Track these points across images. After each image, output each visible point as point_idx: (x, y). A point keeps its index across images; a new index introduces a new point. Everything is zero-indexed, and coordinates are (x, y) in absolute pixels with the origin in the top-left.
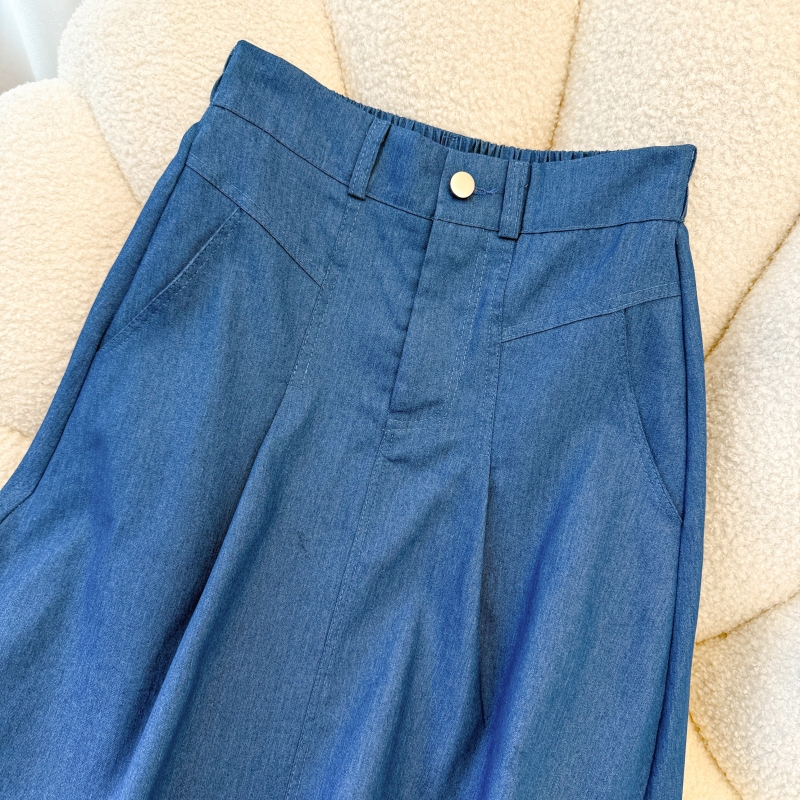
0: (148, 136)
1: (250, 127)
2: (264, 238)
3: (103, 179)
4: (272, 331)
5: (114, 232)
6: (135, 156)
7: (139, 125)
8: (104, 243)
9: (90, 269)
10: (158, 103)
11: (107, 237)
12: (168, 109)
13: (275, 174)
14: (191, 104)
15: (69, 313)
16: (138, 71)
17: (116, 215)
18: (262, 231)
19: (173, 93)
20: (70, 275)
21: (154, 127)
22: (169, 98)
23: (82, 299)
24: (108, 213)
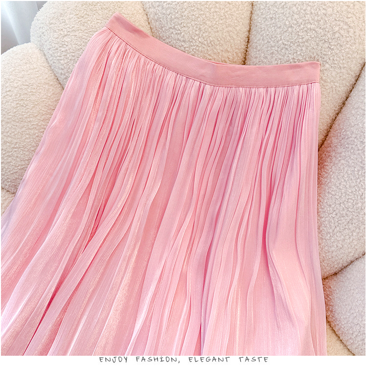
0: (70, 66)
3: (51, 85)
6: (65, 75)
7: (66, 61)
10: (74, 51)
16: (64, 39)
19: (80, 47)
21: (72, 62)
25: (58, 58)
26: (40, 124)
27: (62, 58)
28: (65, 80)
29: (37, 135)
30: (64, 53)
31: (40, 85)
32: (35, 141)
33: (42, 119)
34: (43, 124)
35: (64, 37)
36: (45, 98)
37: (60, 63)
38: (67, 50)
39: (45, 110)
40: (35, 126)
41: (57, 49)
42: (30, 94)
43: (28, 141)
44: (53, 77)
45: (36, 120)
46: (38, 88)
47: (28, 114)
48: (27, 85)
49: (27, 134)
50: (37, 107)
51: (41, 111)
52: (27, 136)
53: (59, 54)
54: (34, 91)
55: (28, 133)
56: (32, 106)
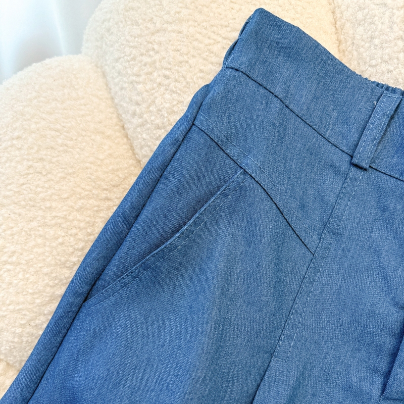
0: (156, 98)
1: (262, 91)
2: (265, 202)
3: (108, 137)
4: (263, 298)
5: (114, 186)
6: (141, 116)
7: (148, 87)
8: (104, 196)
9: (88, 219)
10: (170, 67)
11: (106, 190)
12: (178, 72)
13: (281, 139)
14: (202, 68)
15: (63, 259)
16: (153, 38)
17: (118, 170)
18: (264, 195)
19: (186, 57)
20: (68, 223)
21: (162, 89)
22: (181, 62)
23: (76, 247)
24: (110, 168)
25: (134, 78)
26: (71, 218)
27: (141, 79)
28: (139, 129)
29: (60, 240)
30: (148, 69)
31: (84, 133)
32: (55, 252)
33: (77, 207)
34: (79, 217)
35: (153, 34)
36: (91, 163)
37: (136, 89)
38: (155, 62)
39: (88, 188)
40: (60, 221)
41: (134, 59)
42: (61, 149)
43: (40, 250)
44: (115, 120)
45: (65, 208)
46: (80, 139)
47: (49, 192)
48: (57, 130)
49: (40, 236)
50: (72, 179)
51: (78, 190)
52: (39, 241)
53: (136, 69)
54: (70, 143)
55: (41, 233)
56: (60, 175)
